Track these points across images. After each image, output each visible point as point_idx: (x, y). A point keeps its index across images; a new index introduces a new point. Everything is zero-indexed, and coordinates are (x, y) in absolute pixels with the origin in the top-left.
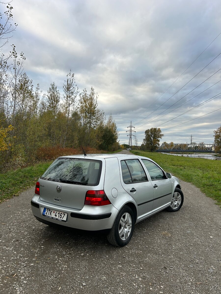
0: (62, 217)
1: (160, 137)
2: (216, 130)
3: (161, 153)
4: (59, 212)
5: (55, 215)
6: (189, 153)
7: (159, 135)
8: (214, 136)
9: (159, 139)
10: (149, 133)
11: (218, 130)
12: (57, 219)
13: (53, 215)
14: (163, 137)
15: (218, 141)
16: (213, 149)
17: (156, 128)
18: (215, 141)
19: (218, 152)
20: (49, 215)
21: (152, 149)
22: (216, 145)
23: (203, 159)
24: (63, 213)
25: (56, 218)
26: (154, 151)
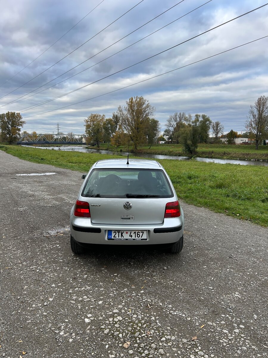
0: (141, 236)
1: (21, 125)
2: (87, 119)
3: (22, 145)
4: (134, 232)
5: (130, 236)
6: (56, 145)
7: (19, 122)
8: (84, 125)
9: (19, 128)
10: (5, 119)
11: (89, 119)
12: (134, 239)
13: (126, 236)
14: (24, 125)
15: (89, 131)
16: (84, 140)
17: (15, 112)
18: (86, 131)
19: (89, 144)
20: (120, 238)
21: (10, 141)
22: (87, 135)
23: (78, 152)
24: (140, 232)
25: (131, 238)
26: (13, 143)
